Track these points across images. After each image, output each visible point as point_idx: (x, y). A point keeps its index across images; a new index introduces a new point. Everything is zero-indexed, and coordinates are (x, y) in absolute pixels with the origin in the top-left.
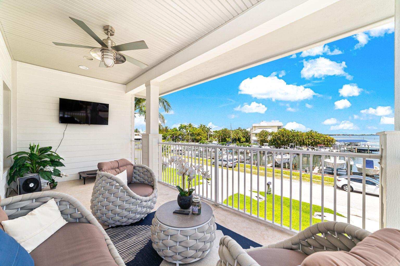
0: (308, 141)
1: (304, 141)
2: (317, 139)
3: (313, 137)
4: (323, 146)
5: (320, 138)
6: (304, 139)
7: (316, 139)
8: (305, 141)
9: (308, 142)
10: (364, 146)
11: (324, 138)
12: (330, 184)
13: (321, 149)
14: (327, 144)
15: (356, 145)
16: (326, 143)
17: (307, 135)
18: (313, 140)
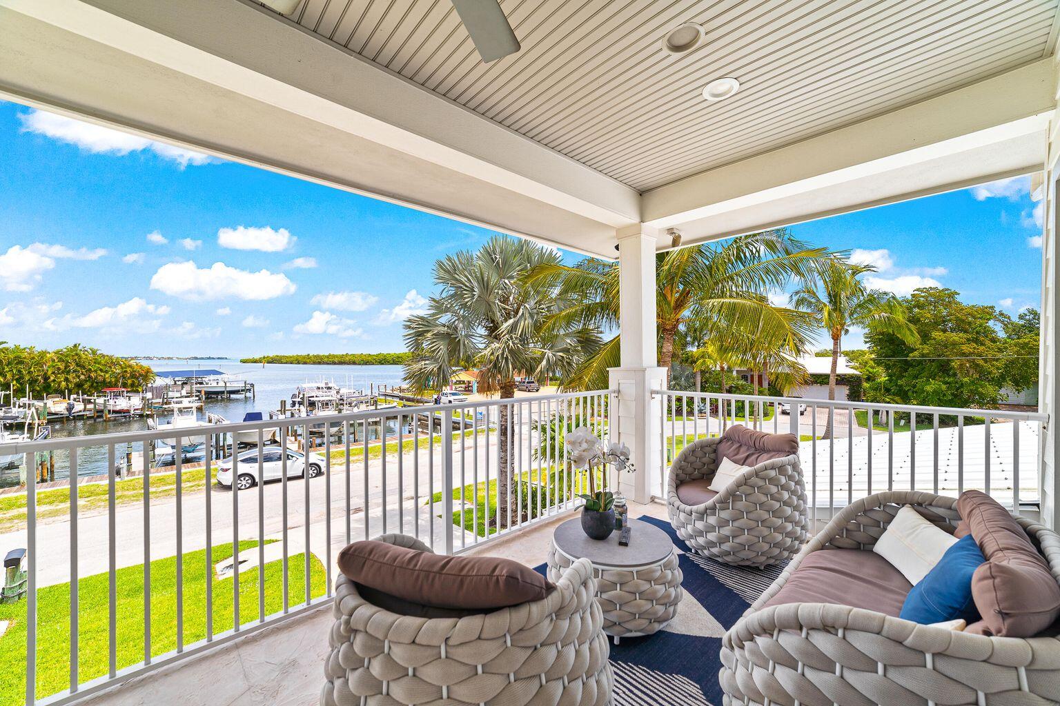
0: (67, 380)
1: (46, 378)
2: (99, 372)
3: (84, 368)
4: (123, 392)
5: (110, 367)
6: (50, 372)
7: (96, 371)
8: (52, 378)
9: (64, 383)
10: (215, 384)
11: (122, 368)
12: (199, 488)
13: (116, 401)
14: (132, 385)
15: (201, 383)
16: (130, 382)
17: (61, 360)
18: (82, 374)
